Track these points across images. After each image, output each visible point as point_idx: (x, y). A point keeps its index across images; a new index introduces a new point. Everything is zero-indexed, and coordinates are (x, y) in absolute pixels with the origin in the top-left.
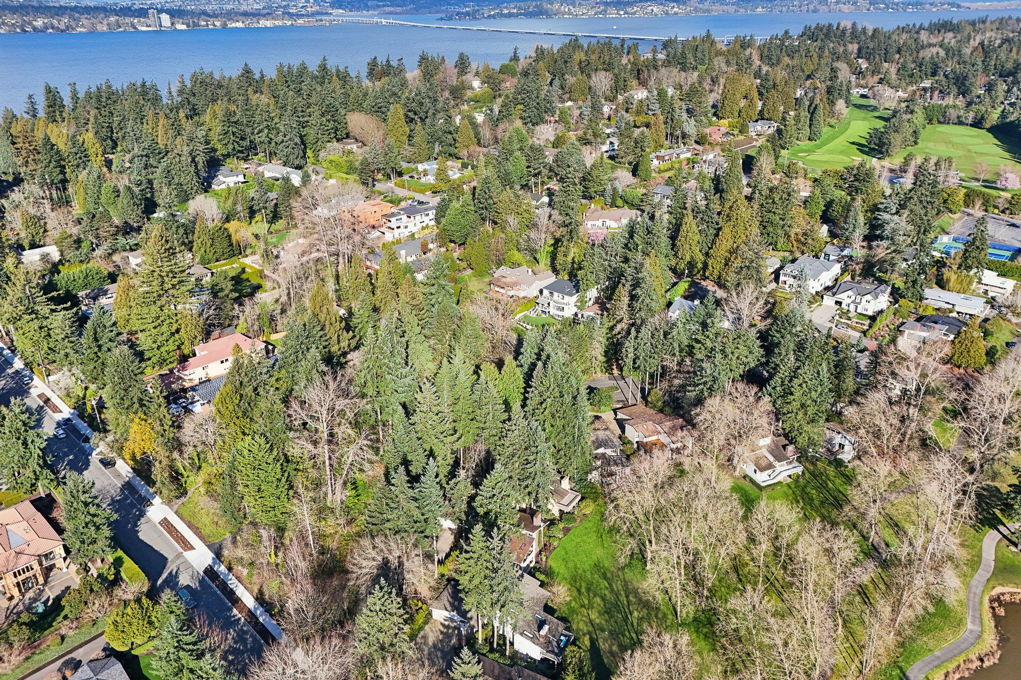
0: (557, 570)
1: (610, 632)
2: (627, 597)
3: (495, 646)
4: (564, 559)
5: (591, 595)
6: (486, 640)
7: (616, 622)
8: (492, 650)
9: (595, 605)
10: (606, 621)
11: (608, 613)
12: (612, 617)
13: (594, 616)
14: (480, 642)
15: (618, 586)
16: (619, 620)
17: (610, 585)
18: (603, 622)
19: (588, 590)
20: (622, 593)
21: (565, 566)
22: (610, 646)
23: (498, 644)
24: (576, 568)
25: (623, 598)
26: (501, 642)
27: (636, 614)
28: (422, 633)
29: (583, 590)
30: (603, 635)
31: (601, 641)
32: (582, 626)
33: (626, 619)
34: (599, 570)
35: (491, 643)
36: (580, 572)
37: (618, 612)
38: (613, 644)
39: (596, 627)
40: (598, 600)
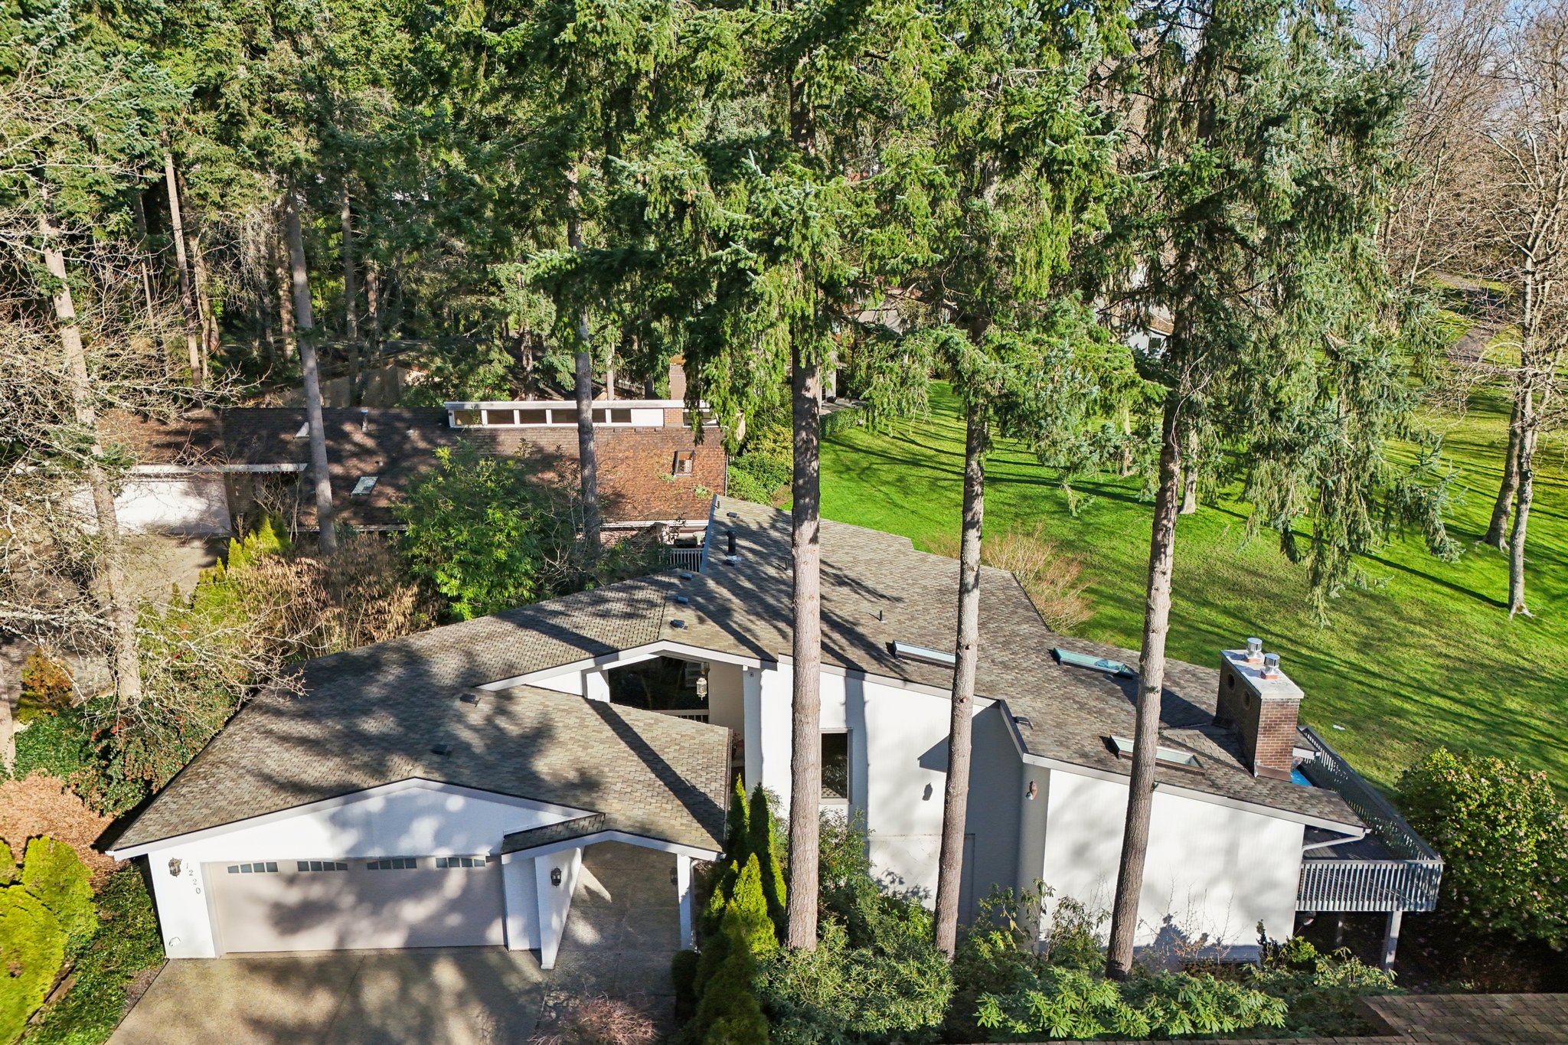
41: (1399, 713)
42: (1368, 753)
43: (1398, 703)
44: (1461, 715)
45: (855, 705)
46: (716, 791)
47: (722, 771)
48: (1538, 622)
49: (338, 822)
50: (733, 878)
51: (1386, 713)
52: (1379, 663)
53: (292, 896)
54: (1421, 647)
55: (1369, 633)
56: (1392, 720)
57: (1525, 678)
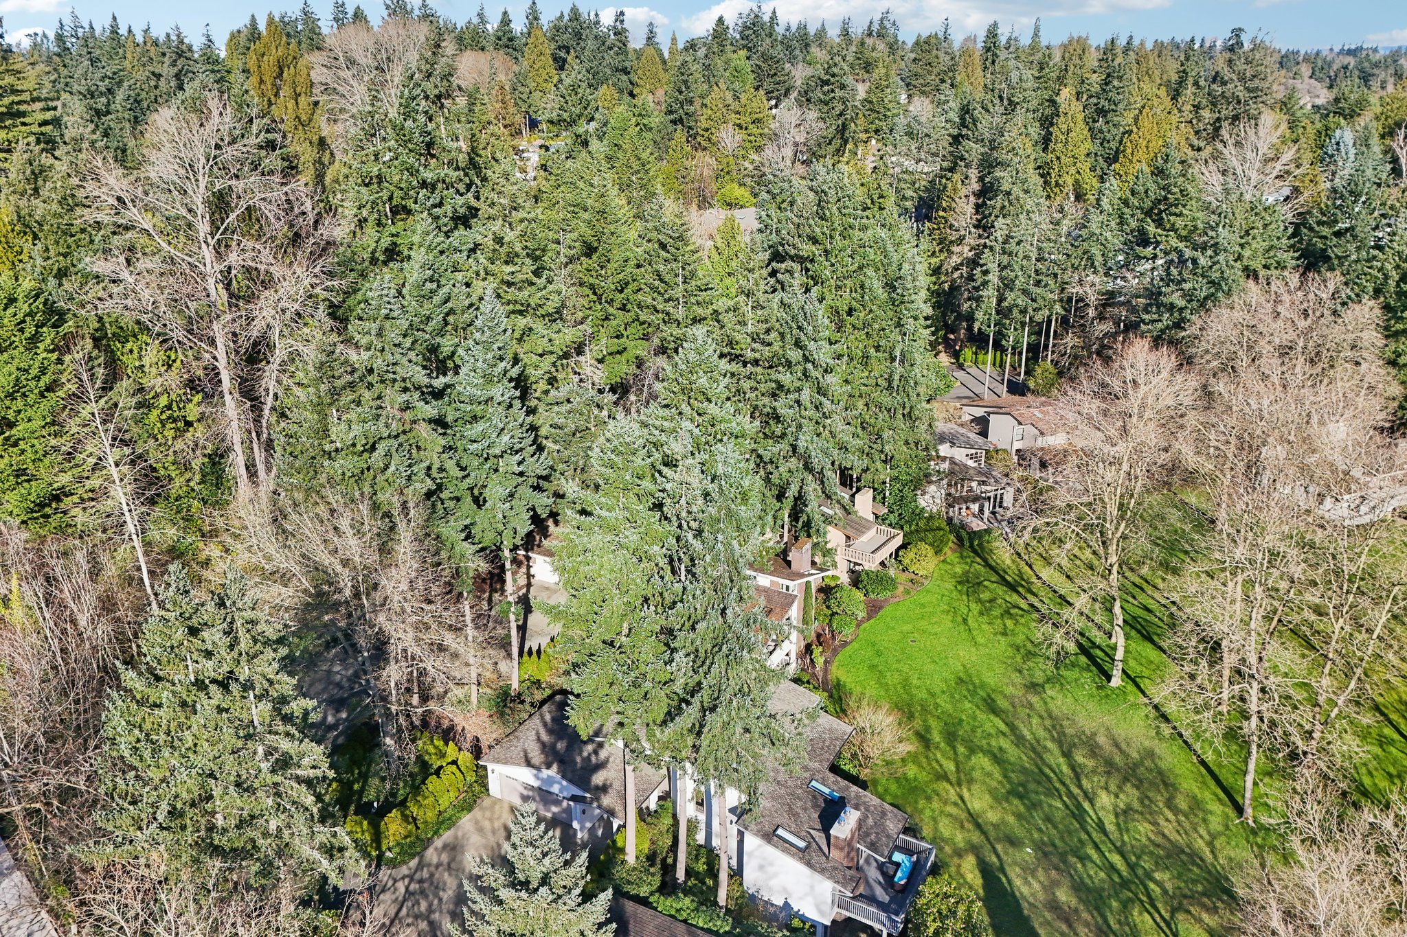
0: (857, 690)
1: (1038, 847)
2: (1067, 755)
3: (681, 875)
4: (872, 667)
5: (961, 749)
6: (651, 858)
7: (1048, 819)
8: (668, 887)
9: (977, 774)
10: (1019, 816)
11: (1020, 797)
12: (1034, 806)
13: (979, 802)
14: (631, 858)
15: (1033, 729)
16: (1058, 816)
17: (1012, 727)
18: (1011, 819)
19: (951, 737)
20: (1049, 744)
21: (878, 682)
22: (1049, 888)
23: (689, 872)
24: (906, 684)
25: (1055, 758)
26: (701, 867)
27: (1104, 799)
28: (447, 836)
29: (936, 737)
30: (1018, 856)
31: (1014, 874)
32: (946, 829)
33: (1078, 814)
34: (973, 693)
35: (668, 869)
36: (923, 695)
37: (1049, 794)
38: (1055, 884)
39: (992, 834)
40: (982, 761)
41: (1084, 859)
42: (1028, 871)
43: (1091, 852)
44: (1118, 872)
49: (537, 777)
51: (1076, 856)
52: (1118, 825)
53: (525, 793)
54: (1155, 824)
55: (1136, 805)
56: (1073, 860)
57: (1194, 863)
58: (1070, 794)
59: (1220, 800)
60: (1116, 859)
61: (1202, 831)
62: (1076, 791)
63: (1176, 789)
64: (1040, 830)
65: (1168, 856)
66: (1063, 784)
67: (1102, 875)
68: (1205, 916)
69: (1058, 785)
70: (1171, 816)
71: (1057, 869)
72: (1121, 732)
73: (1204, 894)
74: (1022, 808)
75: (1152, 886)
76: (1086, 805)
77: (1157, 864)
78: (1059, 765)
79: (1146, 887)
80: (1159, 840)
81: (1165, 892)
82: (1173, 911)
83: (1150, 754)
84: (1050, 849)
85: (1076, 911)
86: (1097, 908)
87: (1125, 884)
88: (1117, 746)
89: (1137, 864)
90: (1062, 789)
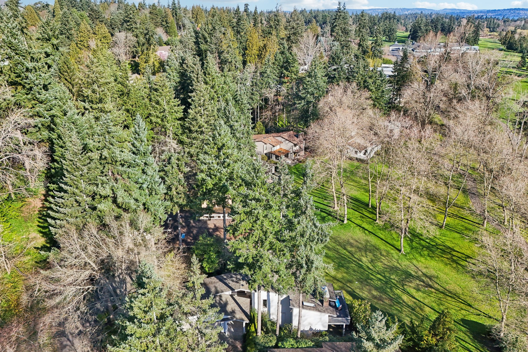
1: (358, 280)
2: (345, 249)
7: (355, 271)
11: (342, 267)
12: (348, 268)
13: (333, 273)
16: (356, 269)
20: (338, 247)
22: (370, 292)
25: (343, 251)
27: (364, 259)
30: (355, 285)
31: (358, 291)
33: (361, 266)
37: (349, 263)
38: (370, 290)
41: (371, 279)
42: (361, 289)
43: (372, 277)
44: (382, 280)
45: (268, 296)
46: (248, 311)
47: (249, 308)
48: (406, 256)
50: (250, 326)
51: (369, 279)
52: (372, 266)
54: (381, 262)
55: (373, 258)
56: (369, 281)
57: (398, 270)
58: (354, 261)
59: (392, 249)
60: (379, 276)
61: (394, 260)
62: (355, 259)
63: (380, 250)
64: (355, 275)
65: (391, 270)
66: (350, 258)
67: (379, 282)
68: (410, 284)
69: (349, 259)
70: (384, 258)
71: (367, 285)
72: (356, 237)
73: (406, 278)
74: (345, 270)
75: (393, 281)
76: (360, 263)
77: (389, 274)
78: (345, 253)
79: (392, 282)
80: (385, 266)
81: (397, 281)
82: (403, 286)
83: (367, 241)
84: (361, 280)
85: (381, 296)
86: (385, 293)
87: (386, 283)
88: (357, 241)
89: (385, 276)
90: (351, 260)
